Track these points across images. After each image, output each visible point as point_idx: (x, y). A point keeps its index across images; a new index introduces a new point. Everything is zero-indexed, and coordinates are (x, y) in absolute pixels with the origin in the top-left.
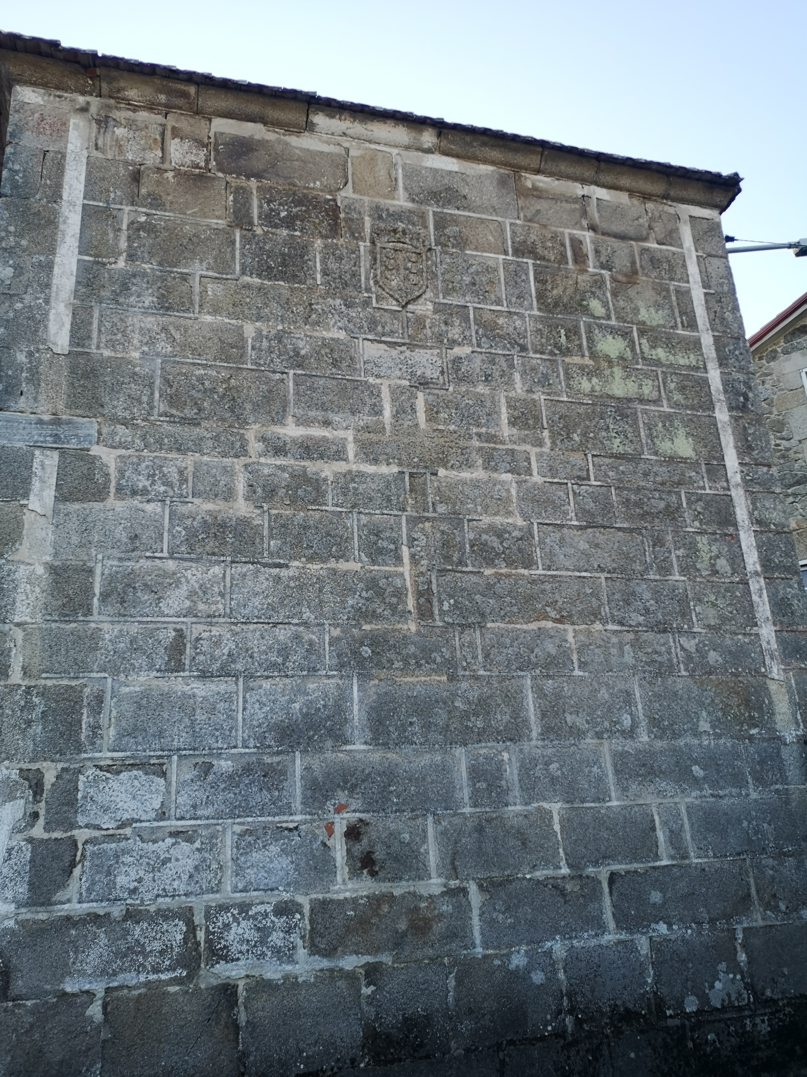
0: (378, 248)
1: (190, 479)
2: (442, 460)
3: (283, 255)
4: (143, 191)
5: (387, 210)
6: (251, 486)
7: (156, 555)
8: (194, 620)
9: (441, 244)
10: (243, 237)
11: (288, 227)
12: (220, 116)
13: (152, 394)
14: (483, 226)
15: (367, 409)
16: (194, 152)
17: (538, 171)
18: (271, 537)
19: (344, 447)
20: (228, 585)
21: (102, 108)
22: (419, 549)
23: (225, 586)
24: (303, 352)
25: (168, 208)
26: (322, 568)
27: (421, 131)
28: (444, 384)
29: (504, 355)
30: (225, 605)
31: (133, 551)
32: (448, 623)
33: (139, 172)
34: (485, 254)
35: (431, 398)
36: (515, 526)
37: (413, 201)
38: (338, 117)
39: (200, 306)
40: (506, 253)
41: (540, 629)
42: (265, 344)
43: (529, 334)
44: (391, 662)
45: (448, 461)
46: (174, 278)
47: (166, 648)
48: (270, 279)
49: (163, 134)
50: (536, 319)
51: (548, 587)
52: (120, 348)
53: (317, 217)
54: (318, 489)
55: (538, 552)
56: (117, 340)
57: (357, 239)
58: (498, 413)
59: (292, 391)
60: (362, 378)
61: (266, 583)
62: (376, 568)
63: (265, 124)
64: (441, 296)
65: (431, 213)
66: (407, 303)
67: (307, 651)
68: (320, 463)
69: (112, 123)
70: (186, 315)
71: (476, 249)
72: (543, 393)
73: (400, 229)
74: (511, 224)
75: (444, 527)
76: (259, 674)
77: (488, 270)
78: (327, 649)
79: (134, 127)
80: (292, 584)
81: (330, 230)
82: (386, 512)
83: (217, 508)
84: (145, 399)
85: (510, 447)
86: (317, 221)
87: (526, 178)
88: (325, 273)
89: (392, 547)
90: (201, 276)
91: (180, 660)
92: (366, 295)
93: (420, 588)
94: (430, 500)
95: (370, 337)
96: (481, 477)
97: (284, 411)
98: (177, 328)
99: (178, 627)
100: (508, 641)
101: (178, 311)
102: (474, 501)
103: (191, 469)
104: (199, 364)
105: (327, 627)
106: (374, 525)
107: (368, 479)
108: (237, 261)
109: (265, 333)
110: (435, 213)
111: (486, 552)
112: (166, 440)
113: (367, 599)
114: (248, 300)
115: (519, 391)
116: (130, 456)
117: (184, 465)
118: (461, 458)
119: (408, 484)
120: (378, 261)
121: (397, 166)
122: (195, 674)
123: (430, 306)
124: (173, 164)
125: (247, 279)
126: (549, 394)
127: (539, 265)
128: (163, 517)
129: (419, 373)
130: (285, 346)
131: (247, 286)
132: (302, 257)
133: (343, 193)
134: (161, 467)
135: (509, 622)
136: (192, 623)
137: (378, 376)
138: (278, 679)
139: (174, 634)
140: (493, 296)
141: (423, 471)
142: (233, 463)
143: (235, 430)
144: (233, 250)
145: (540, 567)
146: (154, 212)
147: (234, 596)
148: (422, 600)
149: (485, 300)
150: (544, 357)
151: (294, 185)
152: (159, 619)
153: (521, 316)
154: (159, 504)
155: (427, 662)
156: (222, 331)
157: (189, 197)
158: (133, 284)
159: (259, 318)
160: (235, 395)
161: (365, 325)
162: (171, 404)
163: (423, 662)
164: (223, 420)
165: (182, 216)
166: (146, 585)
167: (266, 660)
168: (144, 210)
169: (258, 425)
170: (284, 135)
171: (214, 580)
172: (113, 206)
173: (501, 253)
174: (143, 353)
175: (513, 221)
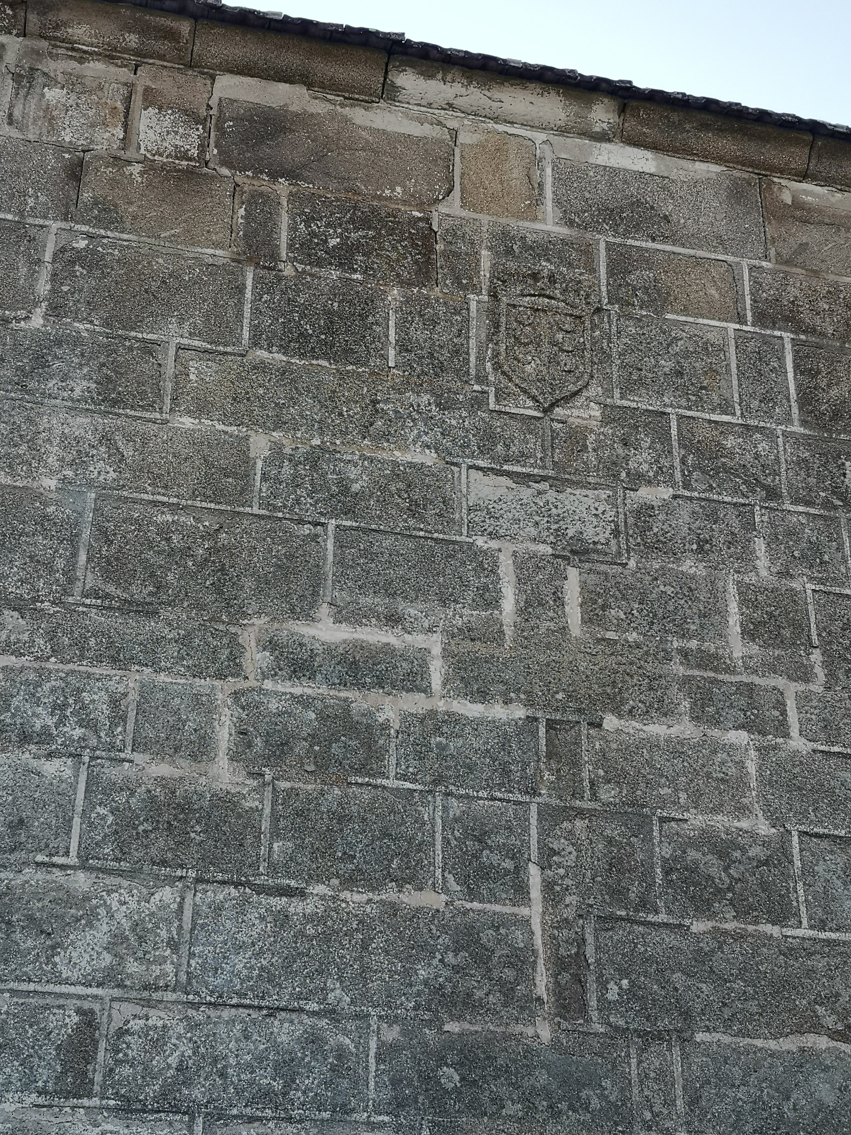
0: (503, 306)
1: (132, 715)
2: (611, 698)
3: (329, 313)
4: (86, 196)
5: (523, 238)
6: (244, 733)
7: (55, 859)
8: (117, 992)
9: (618, 300)
10: (257, 280)
11: (341, 265)
12: (231, 72)
13: (75, 555)
14: (699, 270)
15: (470, 595)
16: (181, 130)
17: (804, 176)
18: (276, 834)
19: (424, 665)
20: (187, 925)
21: (25, 54)
22: (562, 871)
23: (180, 927)
24: (356, 487)
25: (128, 225)
26: (369, 901)
27: (589, 104)
28: (619, 554)
29: (735, 504)
30: (178, 966)
31: (12, 850)
32: (617, 1028)
33: (81, 162)
34: (701, 321)
35: (593, 578)
36: (753, 835)
37: (571, 224)
38: (440, 76)
39: (173, 399)
40: (741, 319)
41: (802, 1050)
42: (287, 470)
43: (784, 466)
44: (498, 1102)
45: (623, 702)
46: (131, 349)
47: (58, 1048)
48: (302, 356)
49: (128, 100)
50: (797, 440)
51: (820, 964)
52: (22, 470)
53: (394, 248)
54: (369, 745)
55: (801, 892)
56: (19, 456)
57: (464, 288)
58: (723, 614)
59: (330, 558)
60: (463, 538)
61: (260, 926)
62: (476, 905)
63: (310, 86)
64: (617, 394)
65: (602, 246)
66: (553, 405)
67: (332, 1070)
68: (375, 696)
69: (41, 80)
70: (147, 415)
71: (685, 311)
72: (811, 579)
73: (546, 272)
74: (752, 268)
75: (613, 830)
76: (235, 1112)
77: (706, 348)
78: (373, 1067)
79: (78, 88)
80: (310, 930)
81: (418, 272)
82: (499, 795)
83: (177, 773)
84: (60, 563)
85: (745, 678)
86: (394, 255)
87: (781, 187)
88: (403, 347)
89: (508, 864)
90: (180, 348)
91: (85, 1073)
92: (476, 387)
93: (562, 951)
94: (585, 775)
95: (481, 463)
96: (687, 734)
97: (315, 594)
98: (129, 438)
99: (86, 1005)
100: (737, 1073)
101: (132, 408)
102: (672, 782)
103: (133, 696)
104: (163, 504)
105: (374, 1022)
106: (475, 819)
107: (468, 729)
108: (246, 322)
109: (287, 450)
110: (609, 247)
111: (696, 884)
112: (92, 642)
113: (456, 969)
114: (261, 391)
115: (764, 573)
116: (22, 669)
117: (121, 689)
118: (649, 697)
119: (543, 742)
120: (503, 329)
121: (544, 163)
122: (112, 1102)
123: (596, 412)
124: (142, 151)
125: (262, 354)
126: (821, 581)
127: (804, 343)
128: (74, 787)
129: (571, 533)
130: (323, 475)
131: (261, 367)
132: (363, 317)
133: (443, 208)
134: (79, 691)
135: (741, 1034)
136: (113, 1000)
137: (493, 535)
138: (271, 1124)
139: (76, 1019)
140: (715, 397)
141: (572, 718)
142: (213, 688)
143: (221, 627)
144: (240, 303)
145: (805, 922)
146: (102, 232)
147: (197, 950)
148: (565, 977)
149: (699, 404)
150: (812, 511)
151: (356, 193)
152: (51, 988)
153: (770, 435)
154: (69, 761)
155: (572, 1107)
156: (209, 446)
157: (167, 209)
158: (56, 357)
159: (279, 424)
160: (226, 562)
161: (474, 441)
162: (107, 576)
163: (563, 1106)
164: (201, 607)
165: (153, 241)
166: (31, 918)
167: (251, 1083)
168: (85, 228)
169: (265, 619)
170: (343, 106)
171: (161, 914)
172: (30, 220)
173: (731, 321)
174: (64, 480)
175: (756, 262)
